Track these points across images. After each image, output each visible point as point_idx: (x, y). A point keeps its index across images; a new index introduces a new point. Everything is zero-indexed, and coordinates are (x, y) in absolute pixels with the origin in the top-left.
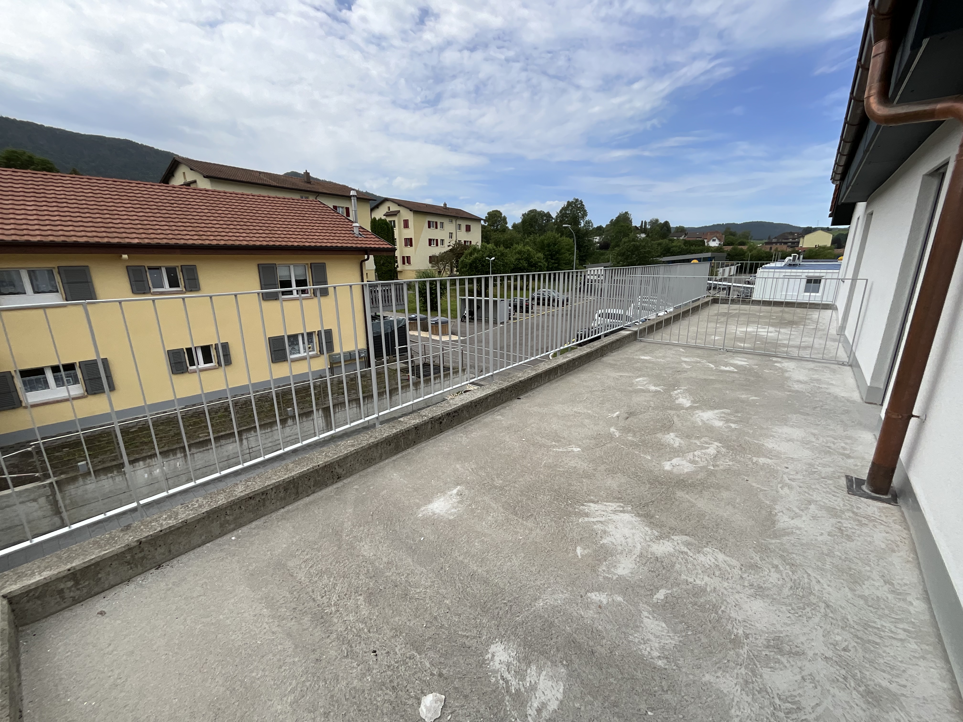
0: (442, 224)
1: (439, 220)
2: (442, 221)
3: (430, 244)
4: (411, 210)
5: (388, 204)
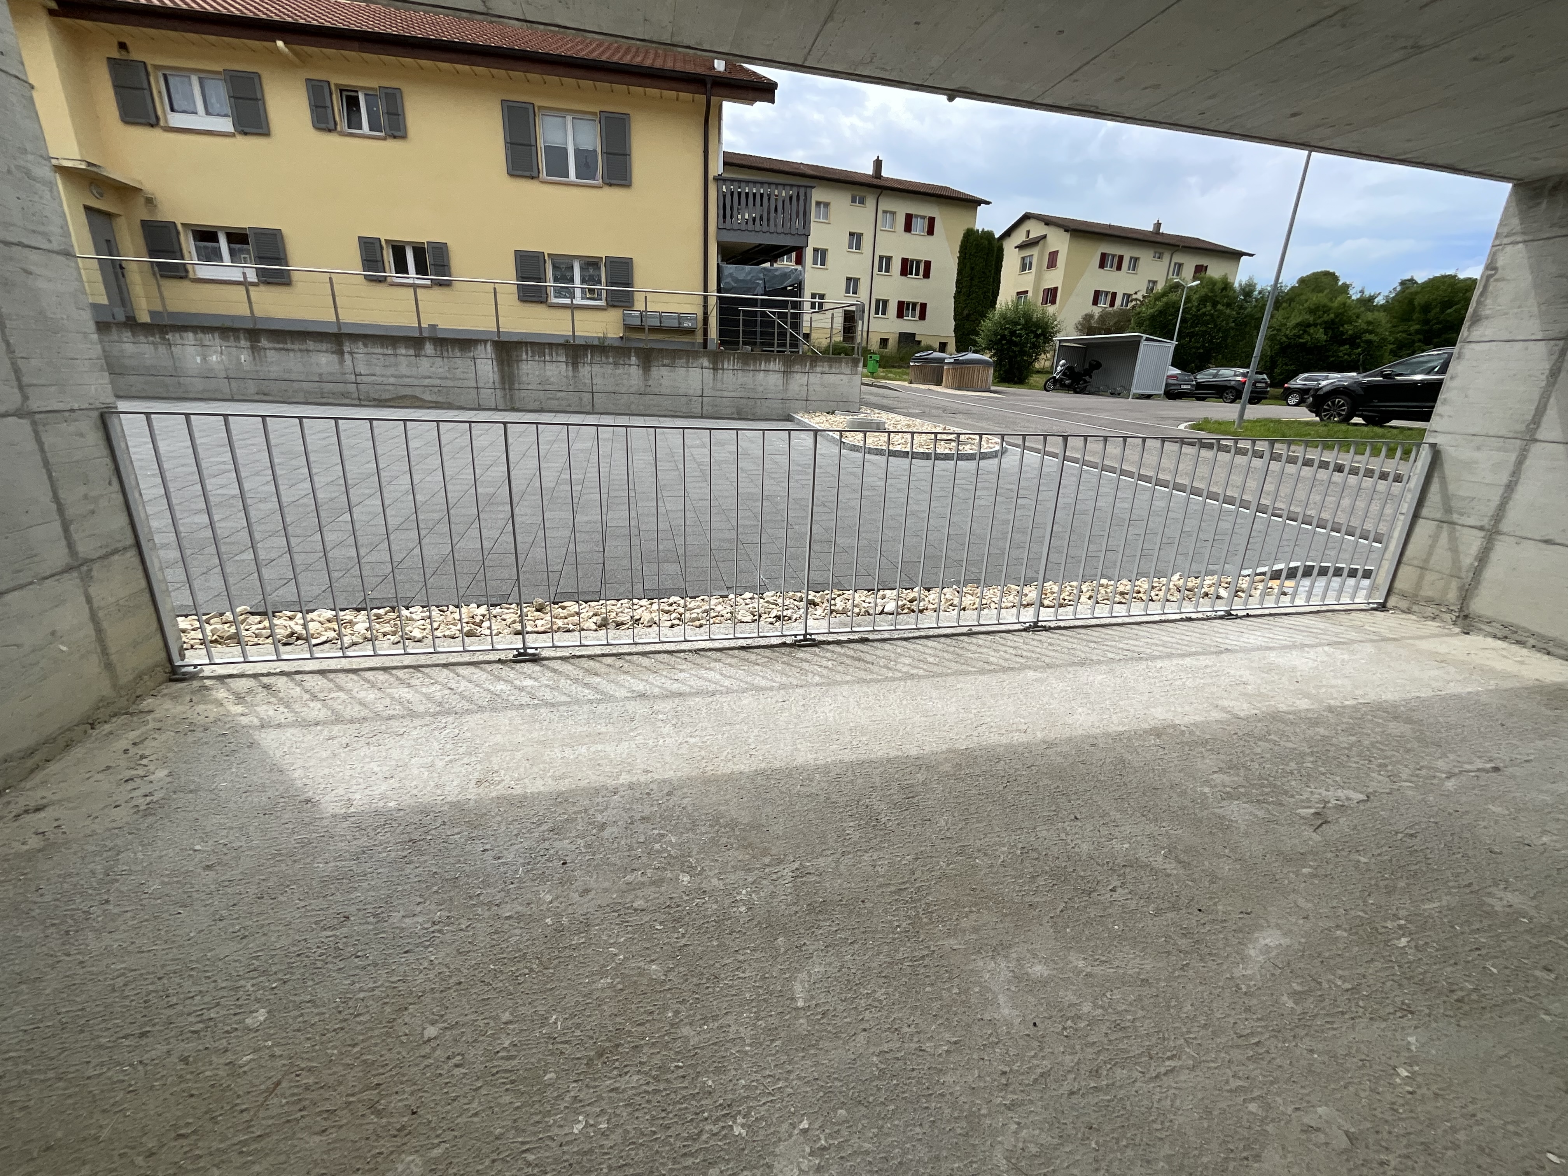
0: (1135, 261)
1: (1127, 253)
2: (1135, 255)
3: (1095, 302)
4: (1066, 231)
5: (1029, 225)
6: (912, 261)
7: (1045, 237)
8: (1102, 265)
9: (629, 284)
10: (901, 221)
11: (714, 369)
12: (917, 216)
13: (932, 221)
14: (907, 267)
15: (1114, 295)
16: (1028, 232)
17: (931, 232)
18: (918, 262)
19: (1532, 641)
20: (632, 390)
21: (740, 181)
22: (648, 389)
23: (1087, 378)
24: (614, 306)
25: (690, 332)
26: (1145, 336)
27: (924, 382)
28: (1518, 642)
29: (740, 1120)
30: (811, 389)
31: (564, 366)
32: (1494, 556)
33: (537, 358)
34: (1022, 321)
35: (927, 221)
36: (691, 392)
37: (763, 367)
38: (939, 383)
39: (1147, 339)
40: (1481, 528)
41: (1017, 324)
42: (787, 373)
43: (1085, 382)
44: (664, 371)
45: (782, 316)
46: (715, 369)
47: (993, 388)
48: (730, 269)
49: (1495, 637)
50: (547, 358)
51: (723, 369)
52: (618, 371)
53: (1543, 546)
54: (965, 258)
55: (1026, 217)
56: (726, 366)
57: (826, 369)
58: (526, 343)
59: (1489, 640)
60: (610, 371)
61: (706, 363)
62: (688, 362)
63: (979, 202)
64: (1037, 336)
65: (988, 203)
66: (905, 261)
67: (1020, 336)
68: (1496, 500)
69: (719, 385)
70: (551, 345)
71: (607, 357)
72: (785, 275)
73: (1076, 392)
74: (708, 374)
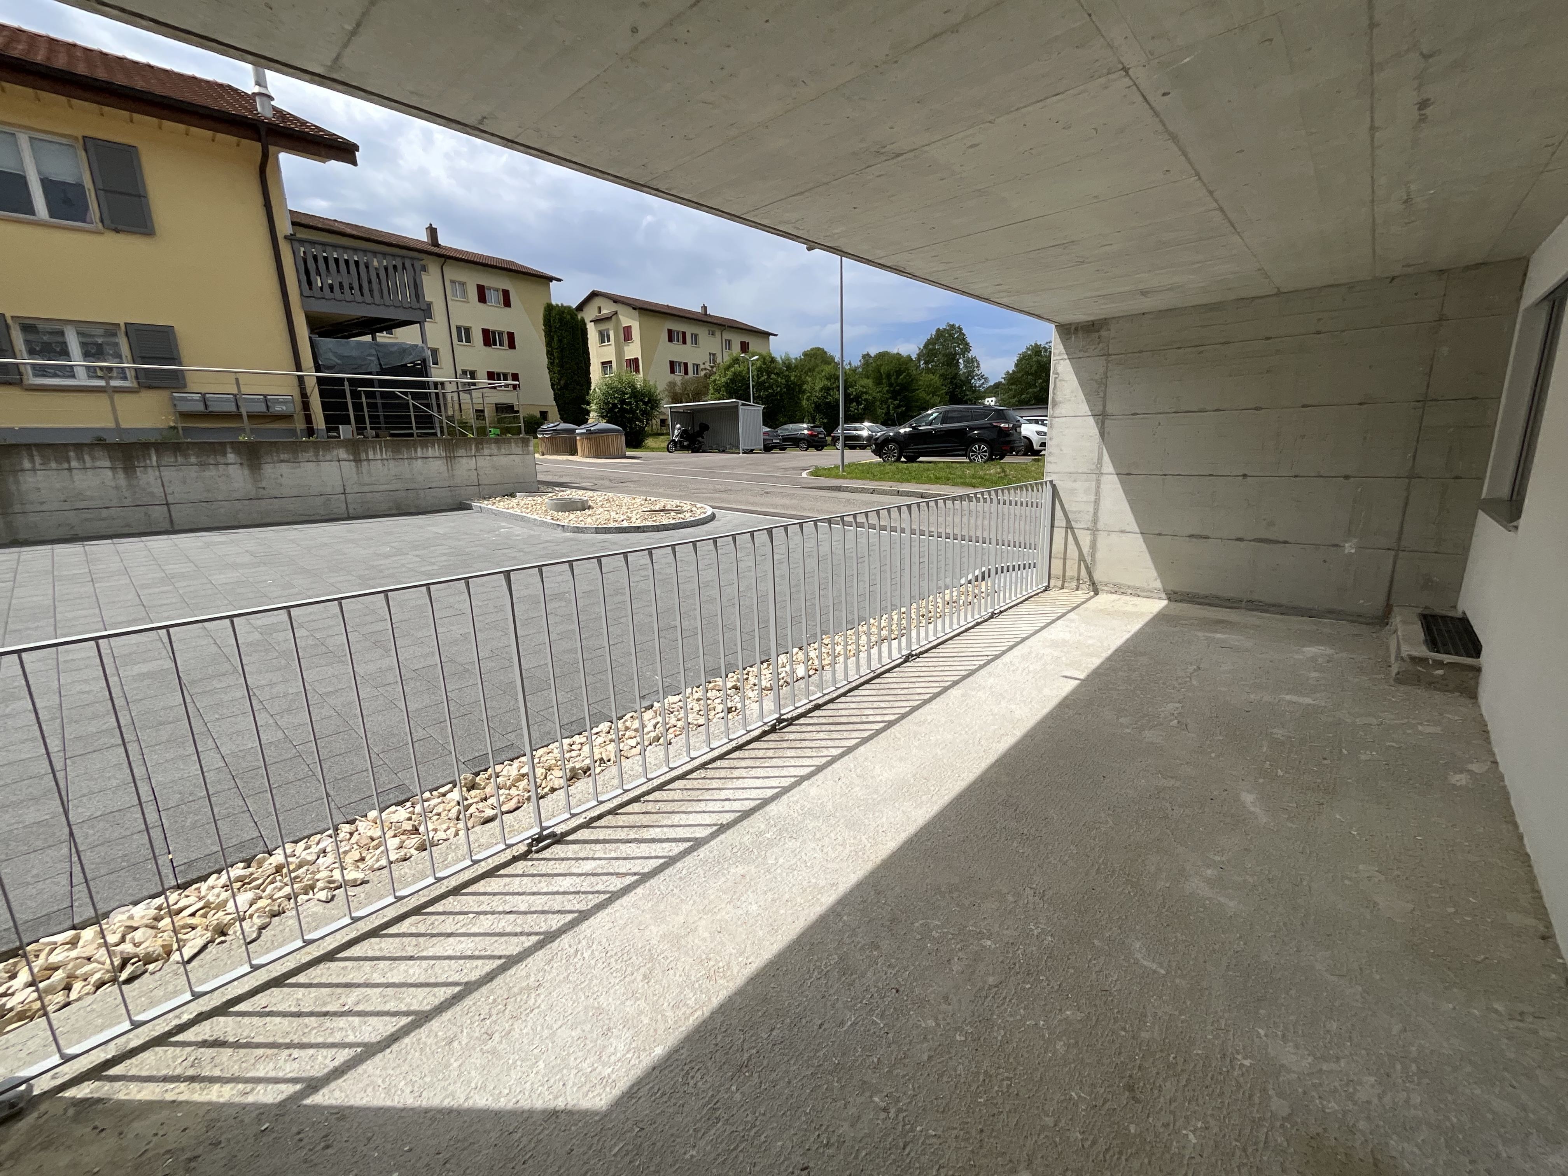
0: (695, 337)
1: (689, 330)
2: (695, 332)
3: (672, 371)
4: (634, 309)
5: (598, 302)
6: (494, 333)
7: (616, 313)
8: (670, 339)
9: (174, 359)
10: (473, 294)
11: (355, 461)
12: (489, 289)
13: (506, 294)
14: (489, 338)
15: (686, 365)
16: (600, 308)
17: (507, 303)
18: (501, 334)
19: (1129, 591)
20: (235, 495)
21: (324, 244)
22: (262, 492)
23: (700, 439)
24: (150, 387)
25: (286, 417)
26: (741, 402)
27: (557, 453)
28: (1123, 593)
29: (1239, 1057)
30: (481, 472)
31: (109, 473)
32: (1099, 545)
33: (53, 465)
34: (629, 390)
35: (501, 293)
36: (328, 490)
37: (419, 454)
38: (574, 452)
39: (743, 404)
40: (1088, 529)
41: (624, 393)
42: (450, 458)
43: (700, 442)
44: (284, 469)
45: (415, 396)
46: (357, 461)
47: (628, 454)
48: (328, 344)
49: (1111, 593)
50: (74, 464)
51: (368, 460)
52: (207, 474)
53: (1120, 534)
54: (550, 331)
55: (594, 295)
56: (371, 456)
57: (495, 451)
58: (28, 447)
59: (1110, 595)
60: (194, 475)
61: (342, 453)
62: (317, 455)
63: (551, 279)
64: (645, 403)
65: (559, 280)
66: (485, 332)
67: (630, 404)
68: (1092, 510)
69: (366, 479)
70: (79, 447)
71: (186, 456)
72: (404, 350)
73: (693, 452)
74: (349, 467)
